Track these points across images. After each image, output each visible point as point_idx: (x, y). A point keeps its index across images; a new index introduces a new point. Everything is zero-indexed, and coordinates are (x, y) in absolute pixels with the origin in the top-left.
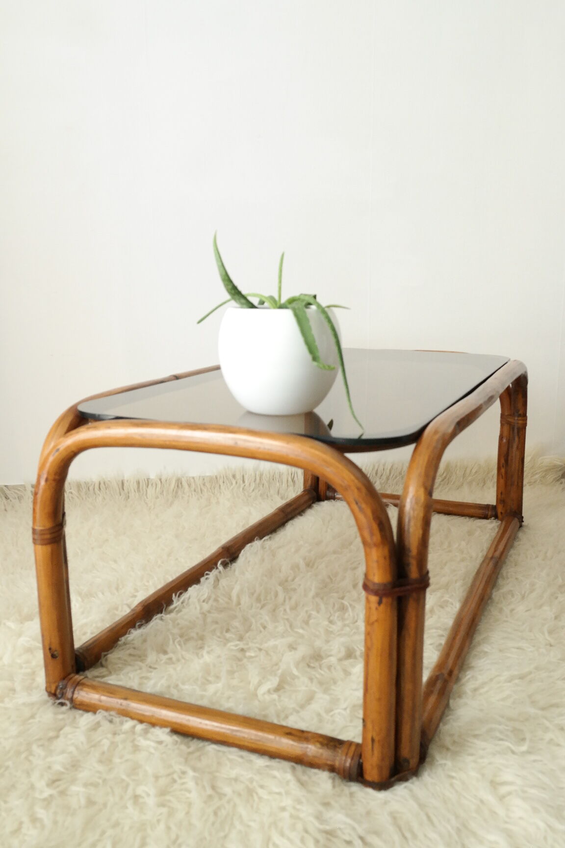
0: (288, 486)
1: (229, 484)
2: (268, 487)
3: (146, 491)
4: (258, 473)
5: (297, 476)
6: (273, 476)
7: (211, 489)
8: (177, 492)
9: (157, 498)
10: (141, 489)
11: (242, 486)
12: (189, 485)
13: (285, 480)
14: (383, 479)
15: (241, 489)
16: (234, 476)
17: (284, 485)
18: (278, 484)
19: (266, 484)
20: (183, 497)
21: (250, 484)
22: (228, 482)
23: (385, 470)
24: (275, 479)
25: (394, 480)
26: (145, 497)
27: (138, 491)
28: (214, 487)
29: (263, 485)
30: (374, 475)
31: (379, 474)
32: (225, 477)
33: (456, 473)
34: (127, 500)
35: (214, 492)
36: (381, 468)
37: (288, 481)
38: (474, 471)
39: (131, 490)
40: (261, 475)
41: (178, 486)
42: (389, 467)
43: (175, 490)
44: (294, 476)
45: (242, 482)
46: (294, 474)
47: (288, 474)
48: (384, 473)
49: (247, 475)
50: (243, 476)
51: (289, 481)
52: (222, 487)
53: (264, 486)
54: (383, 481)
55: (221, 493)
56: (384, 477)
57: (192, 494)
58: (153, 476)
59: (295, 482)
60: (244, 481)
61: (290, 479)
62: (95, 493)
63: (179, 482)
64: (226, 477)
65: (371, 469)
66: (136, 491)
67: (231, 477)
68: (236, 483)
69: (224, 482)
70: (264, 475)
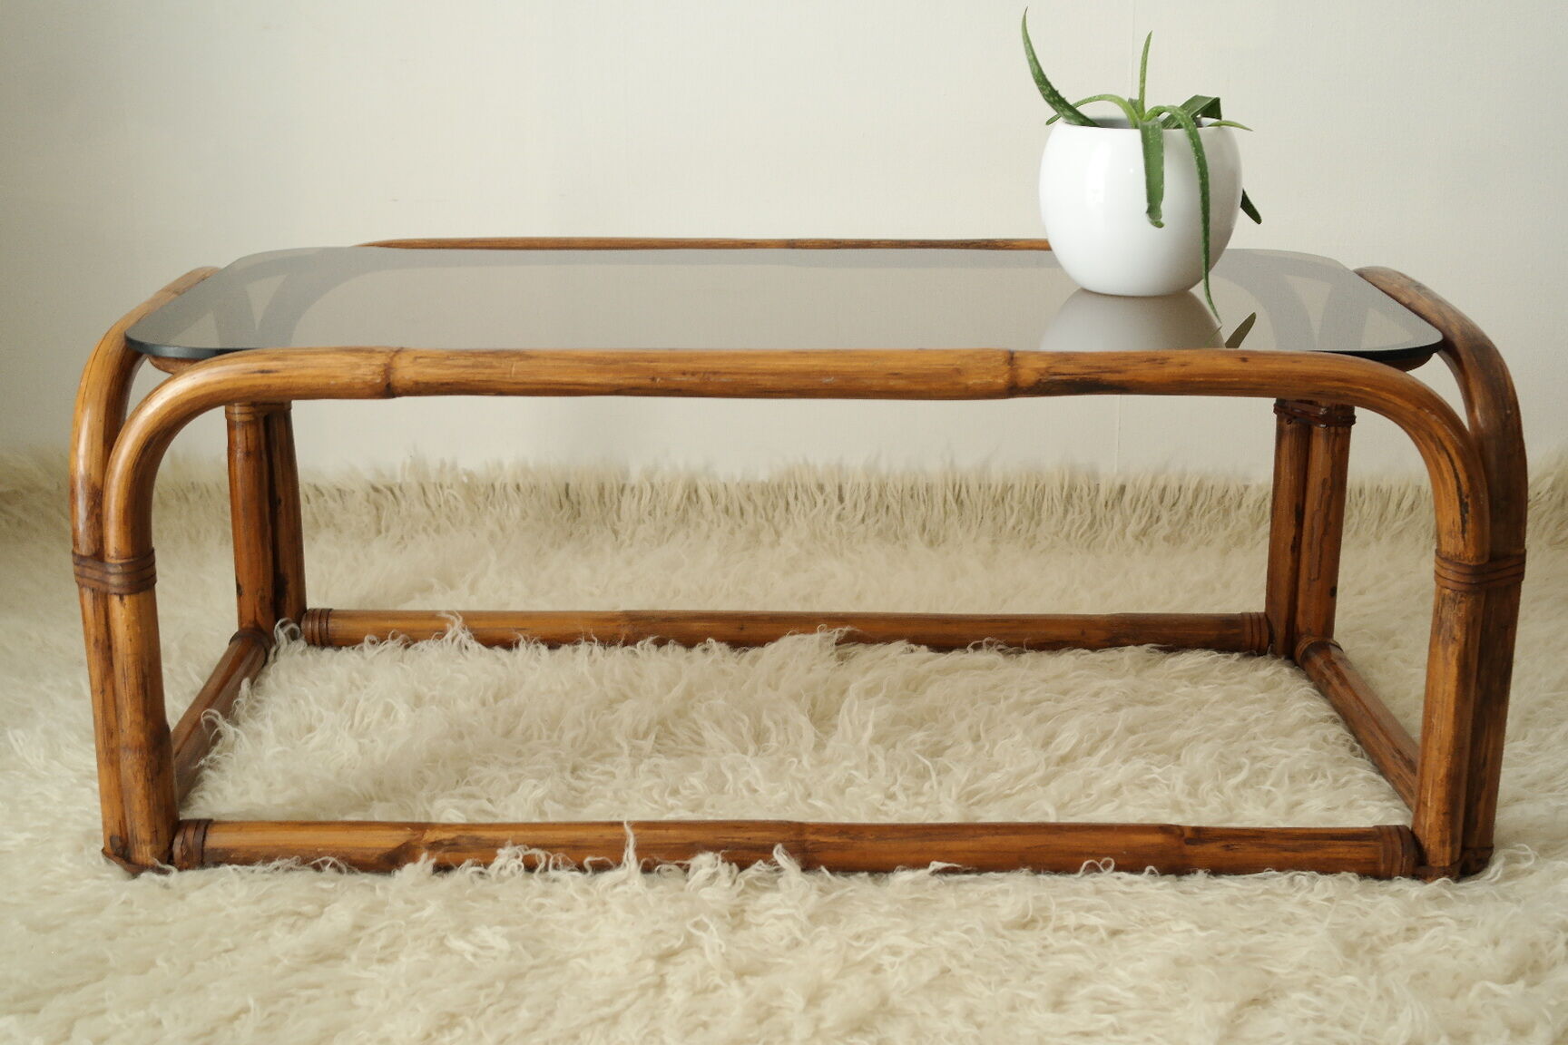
0: (946, 513)
1: (807, 504)
2: (898, 512)
3: (619, 501)
4: (873, 481)
5: (968, 492)
6: (912, 488)
7: (765, 509)
8: (686, 511)
9: (640, 521)
10: (607, 500)
11: (837, 509)
12: (714, 497)
13: (939, 500)
14: (1176, 513)
15: (833, 518)
16: (821, 488)
17: (936, 510)
18: (922, 507)
19: (895, 507)
20: (698, 525)
21: (855, 505)
22: (805, 500)
23: (1183, 489)
24: (916, 495)
25: (1203, 516)
26: (615, 516)
27: (599, 501)
28: (773, 505)
29: (888, 507)
30: (1156, 499)
31: (1168, 500)
32: (799, 487)
33: (1360, 512)
34: (575, 518)
35: (773, 517)
36: (1174, 485)
37: (945, 501)
38: (1406, 504)
39: (584, 498)
40: (882, 489)
41: (689, 498)
42: (1193, 486)
43: (682, 508)
44: (960, 491)
45: (836, 500)
46: (960, 487)
47: (947, 485)
48: (1181, 499)
49: (849, 484)
50: (840, 488)
51: (948, 502)
52: (792, 507)
53: (891, 511)
54: (1176, 518)
55: (788, 522)
56: (1181, 508)
57: (719, 519)
58: (635, 477)
59: (962, 502)
60: (841, 499)
61: (950, 497)
62: (507, 497)
63: (692, 494)
64: (802, 486)
65: (1147, 484)
66: (596, 503)
67: (814, 489)
68: (825, 502)
69: (796, 498)
70: (891, 485)
